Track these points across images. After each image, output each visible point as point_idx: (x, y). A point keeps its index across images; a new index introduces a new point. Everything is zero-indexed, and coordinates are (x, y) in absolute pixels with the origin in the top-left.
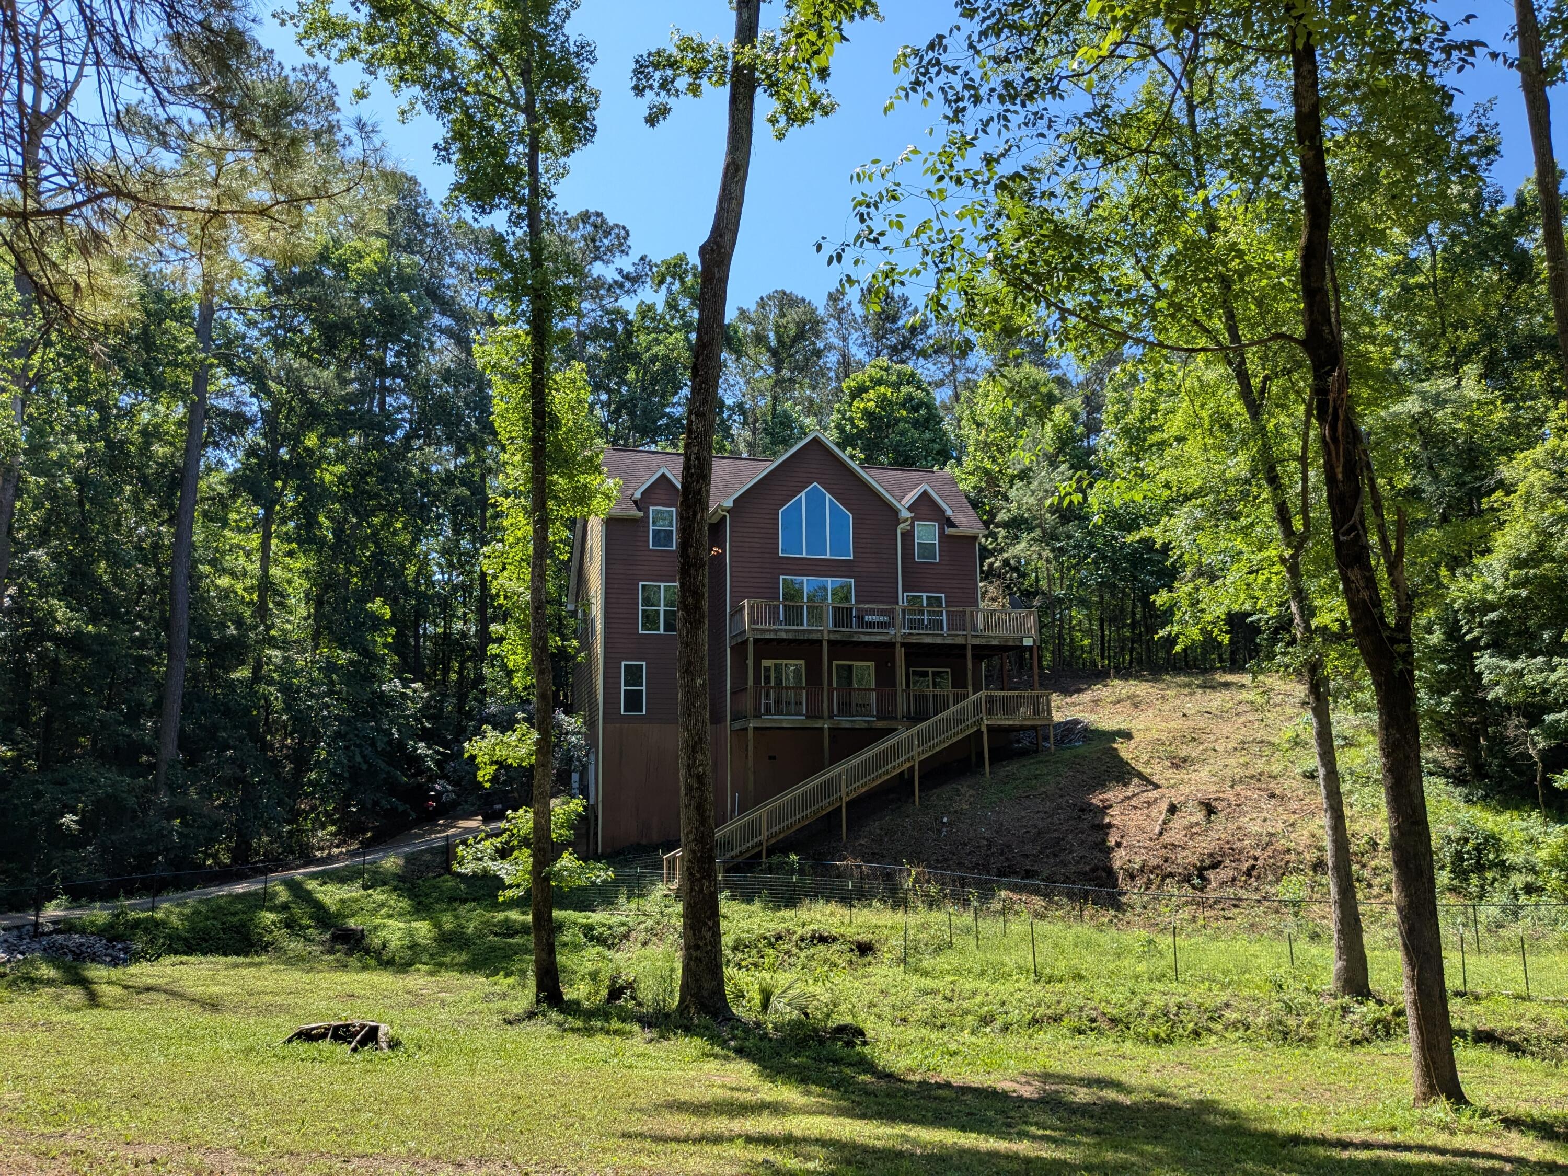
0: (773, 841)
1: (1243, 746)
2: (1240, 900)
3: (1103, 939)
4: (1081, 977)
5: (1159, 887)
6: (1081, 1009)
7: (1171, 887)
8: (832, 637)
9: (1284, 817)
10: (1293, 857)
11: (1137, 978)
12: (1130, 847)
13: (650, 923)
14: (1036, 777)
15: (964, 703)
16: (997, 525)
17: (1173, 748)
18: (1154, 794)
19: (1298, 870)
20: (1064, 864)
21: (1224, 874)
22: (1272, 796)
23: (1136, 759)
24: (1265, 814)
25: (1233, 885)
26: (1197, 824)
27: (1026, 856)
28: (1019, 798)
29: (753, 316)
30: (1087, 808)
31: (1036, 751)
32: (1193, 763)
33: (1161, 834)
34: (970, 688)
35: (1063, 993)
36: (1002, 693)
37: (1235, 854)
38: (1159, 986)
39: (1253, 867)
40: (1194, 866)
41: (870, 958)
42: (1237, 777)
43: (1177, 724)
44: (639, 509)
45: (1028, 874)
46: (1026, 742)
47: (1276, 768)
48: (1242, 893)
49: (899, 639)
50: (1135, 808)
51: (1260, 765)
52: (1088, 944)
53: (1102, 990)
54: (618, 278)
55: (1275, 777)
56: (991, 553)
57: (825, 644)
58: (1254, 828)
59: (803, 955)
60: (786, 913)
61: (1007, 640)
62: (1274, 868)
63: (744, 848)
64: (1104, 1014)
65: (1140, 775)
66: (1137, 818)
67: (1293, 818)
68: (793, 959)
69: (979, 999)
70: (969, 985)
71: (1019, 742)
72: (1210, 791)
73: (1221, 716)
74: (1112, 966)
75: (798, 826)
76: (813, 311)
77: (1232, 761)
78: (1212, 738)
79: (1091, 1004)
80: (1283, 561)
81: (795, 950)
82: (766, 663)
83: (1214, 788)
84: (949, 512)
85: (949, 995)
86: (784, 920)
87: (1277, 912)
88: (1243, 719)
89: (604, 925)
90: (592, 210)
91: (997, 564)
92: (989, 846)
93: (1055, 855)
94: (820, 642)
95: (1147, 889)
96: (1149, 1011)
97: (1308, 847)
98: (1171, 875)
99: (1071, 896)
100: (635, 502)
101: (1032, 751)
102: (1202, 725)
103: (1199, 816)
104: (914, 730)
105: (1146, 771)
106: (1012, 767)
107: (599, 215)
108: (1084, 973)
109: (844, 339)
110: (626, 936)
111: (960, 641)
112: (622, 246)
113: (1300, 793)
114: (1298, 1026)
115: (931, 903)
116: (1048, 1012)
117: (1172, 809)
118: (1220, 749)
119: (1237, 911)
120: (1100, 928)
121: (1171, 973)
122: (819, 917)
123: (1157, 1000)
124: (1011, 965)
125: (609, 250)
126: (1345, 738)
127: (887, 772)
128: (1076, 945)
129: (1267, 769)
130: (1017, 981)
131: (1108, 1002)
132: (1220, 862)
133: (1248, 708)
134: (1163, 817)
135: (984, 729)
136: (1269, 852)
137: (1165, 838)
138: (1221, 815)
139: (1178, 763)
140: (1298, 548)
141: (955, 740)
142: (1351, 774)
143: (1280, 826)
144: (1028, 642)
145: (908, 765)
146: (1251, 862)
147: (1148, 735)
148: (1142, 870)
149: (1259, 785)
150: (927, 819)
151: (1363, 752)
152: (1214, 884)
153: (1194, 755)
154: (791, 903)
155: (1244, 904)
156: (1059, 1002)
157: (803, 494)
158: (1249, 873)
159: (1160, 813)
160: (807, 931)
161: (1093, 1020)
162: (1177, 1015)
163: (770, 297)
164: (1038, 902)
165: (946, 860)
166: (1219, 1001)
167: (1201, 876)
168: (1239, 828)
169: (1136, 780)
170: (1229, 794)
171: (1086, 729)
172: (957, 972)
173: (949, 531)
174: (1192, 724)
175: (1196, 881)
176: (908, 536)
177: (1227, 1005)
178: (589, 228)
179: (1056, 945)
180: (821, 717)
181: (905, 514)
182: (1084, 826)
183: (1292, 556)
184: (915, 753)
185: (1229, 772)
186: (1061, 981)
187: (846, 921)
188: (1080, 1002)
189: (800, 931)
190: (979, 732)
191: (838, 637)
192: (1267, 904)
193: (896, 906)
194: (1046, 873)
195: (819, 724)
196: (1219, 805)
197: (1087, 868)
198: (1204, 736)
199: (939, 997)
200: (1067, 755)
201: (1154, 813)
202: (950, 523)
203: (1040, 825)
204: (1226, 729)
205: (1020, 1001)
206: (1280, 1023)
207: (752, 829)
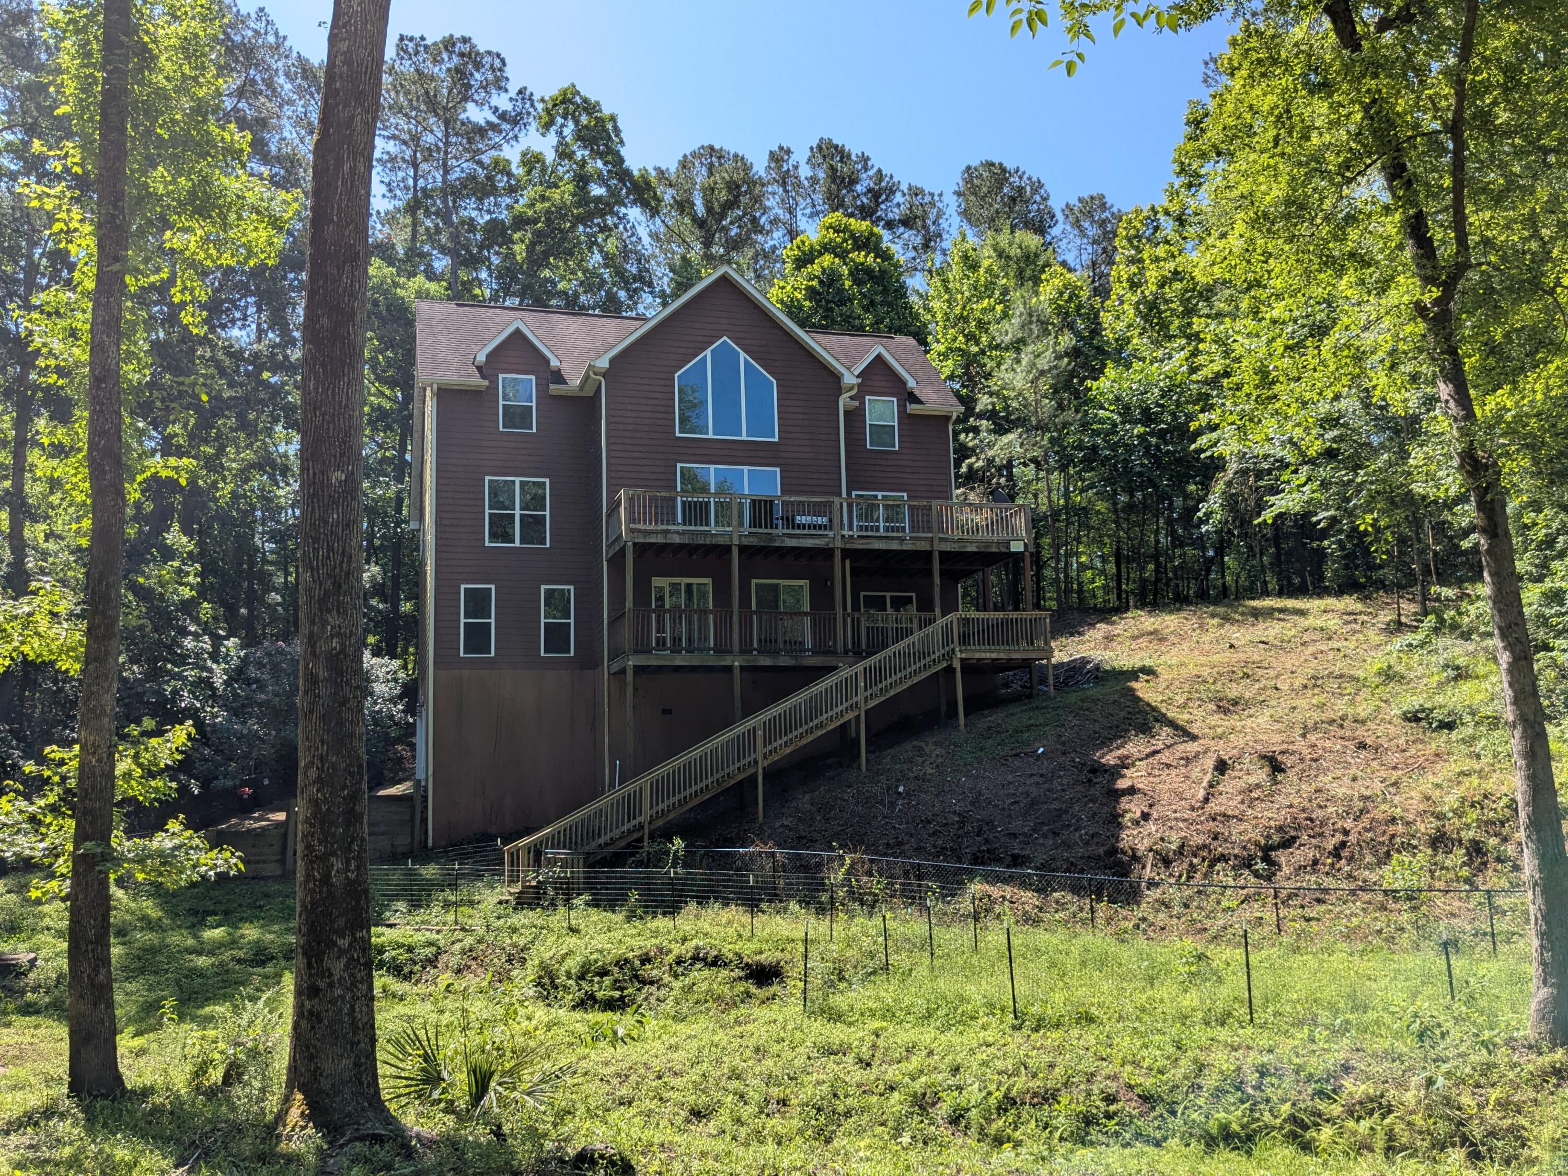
0: (660, 823)
1: (1315, 682)
2: (1326, 891)
3: (1126, 954)
4: (1091, 1020)
5: (1205, 876)
6: (1090, 1078)
7: (1224, 875)
8: (745, 542)
9: (1383, 774)
10: (1400, 828)
11: (1183, 1018)
12: (1164, 820)
13: (469, 941)
14: (1029, 728)
15: (930, 629)
16: (980, 416)
17: (1219, 686)
18: (1192, 747)
19: (1411, 848)
20: (1067, 845)
21: (1302, 854)
22: (1362, 746)
23: (1169, 701)
24: (1353, 771)
25: (1315, 871)
26: (1258, 786)
27: (1014, 836)
28: (1005, 757)
29: (673, 177)
30: (1098, 769)
31: (1030, 696)
32: (1248, 705)
33: (1206, 800)
34: (938, 611)
35: (1060, 1050)
36: (981, 615)
37: (1317, 828)
38: (1223, 1034)
39: (1343, 844)
40: (1257, 844)
41: (775, 988)
42: (1310, 723)
43: (1224, 657)
44: (483, 377)
45: (1017, 861)
46: (1016, 686)
47: (1363, 710)
48: (1329, 882)
49: (839, 544)
50: (1168, 766)
51: (1341, 706)
52: (1102, 962)
53: (1125, 1044)
54: (494, 119)
55: (1363, 722)
56: (972, 452)
57: (735, 552)
58: (1341, 791)
59: (677, 984)
60: (661, 923)
61: (988, 544)
62: (1373, 845)
63: (617, 833)
64: (1130, 1087)
65: (1172, 724)
66: (1171, 780)
67: (1395, 775)
68: (663, 992)
69: (915, 1062)
70: (906, 1035)
71: (1007, 686)
72: (1274, 742)
73: (1283, 645)
74: (1141, 999)
75: (695, 802)
76: (747, 168)
77: (1301, 703)
78: (1272, 673)
79: (1108, 1069)
80: (1420, 309)
81: (667, 978)
82: (657, 582)
83: (1277, 738)
84: (911, 383)
85: (866, 1053)
86: (656, 933)
87: (1383, 908)
88: (1311, 649)
89: (400, 946)
90: (457, 35)
91: (980, 463)
92: (962, 824)
93: (1056, 834)
94: (728, 548)
95: (1189, 878)
96: (1210, 1081)
97: (1422, 814)
98: (1223, 858)
99: (1077, 889)
100: (479, 369)
101: (1026, 696)
102: (1256, 657)
103: (1261, 775)
104: (859, 667)
105: (1182, 718)
106: (996, 717)
107: (465, 40)
108: (1094, 1011)
109: (791, 211)
110: (432, 962)
111: (923, 546)
112: (499, 83)
113: (1402, 741)
114: (1481, 1106)
115: (871, 905)
116: (1034, 1084)
117: (1222, 767)
118: (1284, 687)
119: (1323, 908)
120: (1121, 937)
121: (1242, 1011)
122: (707, 927)
123: (1221, 1060)
124: (978, 999)
125: (485, 87)
126: (1458, 668)
127: (821, 725)
128: (1084, 964)
129: (1350, 711)
130: (984, 1028)
131: (1136, 1064)
132: (1294, 839)
133: (1317, 635)
134: (1208, 777)
135: (957, 665)
136: (1365, 822)
137: (1214, 807)
138: (1291, 774)
139: (1227, 706)
140: (1448, 287)
141: (916, 680)
142: (1473, 714)
143: (1378, 787)
144: (1017, 547)
145: (850, 715)
146: (1339, 837)
147: (1183, 671)
148: (1180, 851)
149: (1341, 733)
150: (876, 789)
151: (1486, 685)
152: (1286, 870)
153: (1247, 695)
154: (672, 909)
155: (1332, 898)
156: (1052, 1066)
157: (708, 352)
158: (1336, 853)
159: (1204, 772)
160: (687, 950)
161: (1110, 1099)
162: (1258, 1088)
163: (694, 155)
164: (1029, 899)
165: (900, 844)
166: (1333, 1060)
167: (1266, 859)
168: (1318, 791)
169: (1167, 730)
170: (1300, 745)
171: (1097, 668)
172: (888, 1014)
173: (912, 408)
174: (1243, 656)
175: (1260, 866)
176: (855, 416)
177: (1347, 1069)
178: (455, 58)
179: (1053, 965)
180: (730, 652)
181: (850, 379)
182: (1096, 791)
183: (1436, 302)
184: (860, 698)
185: (1298, 716)
186: (1058, 1025)
187: (747, 933)
188: (1088, 1064)
189: (677, 949)
190: (950, 670)
191: (753, 541)
192: (1367, 897)
193: (821, 910)
194: (1041, 858)
195: (727, 661)
196: (1288, 761)
197: (1101, 851)
198: (1260, 672)
199: (850, 1059)
200: (1073, 698)
201: (1196, 772)
202: (913, 398)
203: (1034, 792)
204: (1289, 661)
205: (984, 1063)
206: (1448, 1102)
207: (631, 806)
